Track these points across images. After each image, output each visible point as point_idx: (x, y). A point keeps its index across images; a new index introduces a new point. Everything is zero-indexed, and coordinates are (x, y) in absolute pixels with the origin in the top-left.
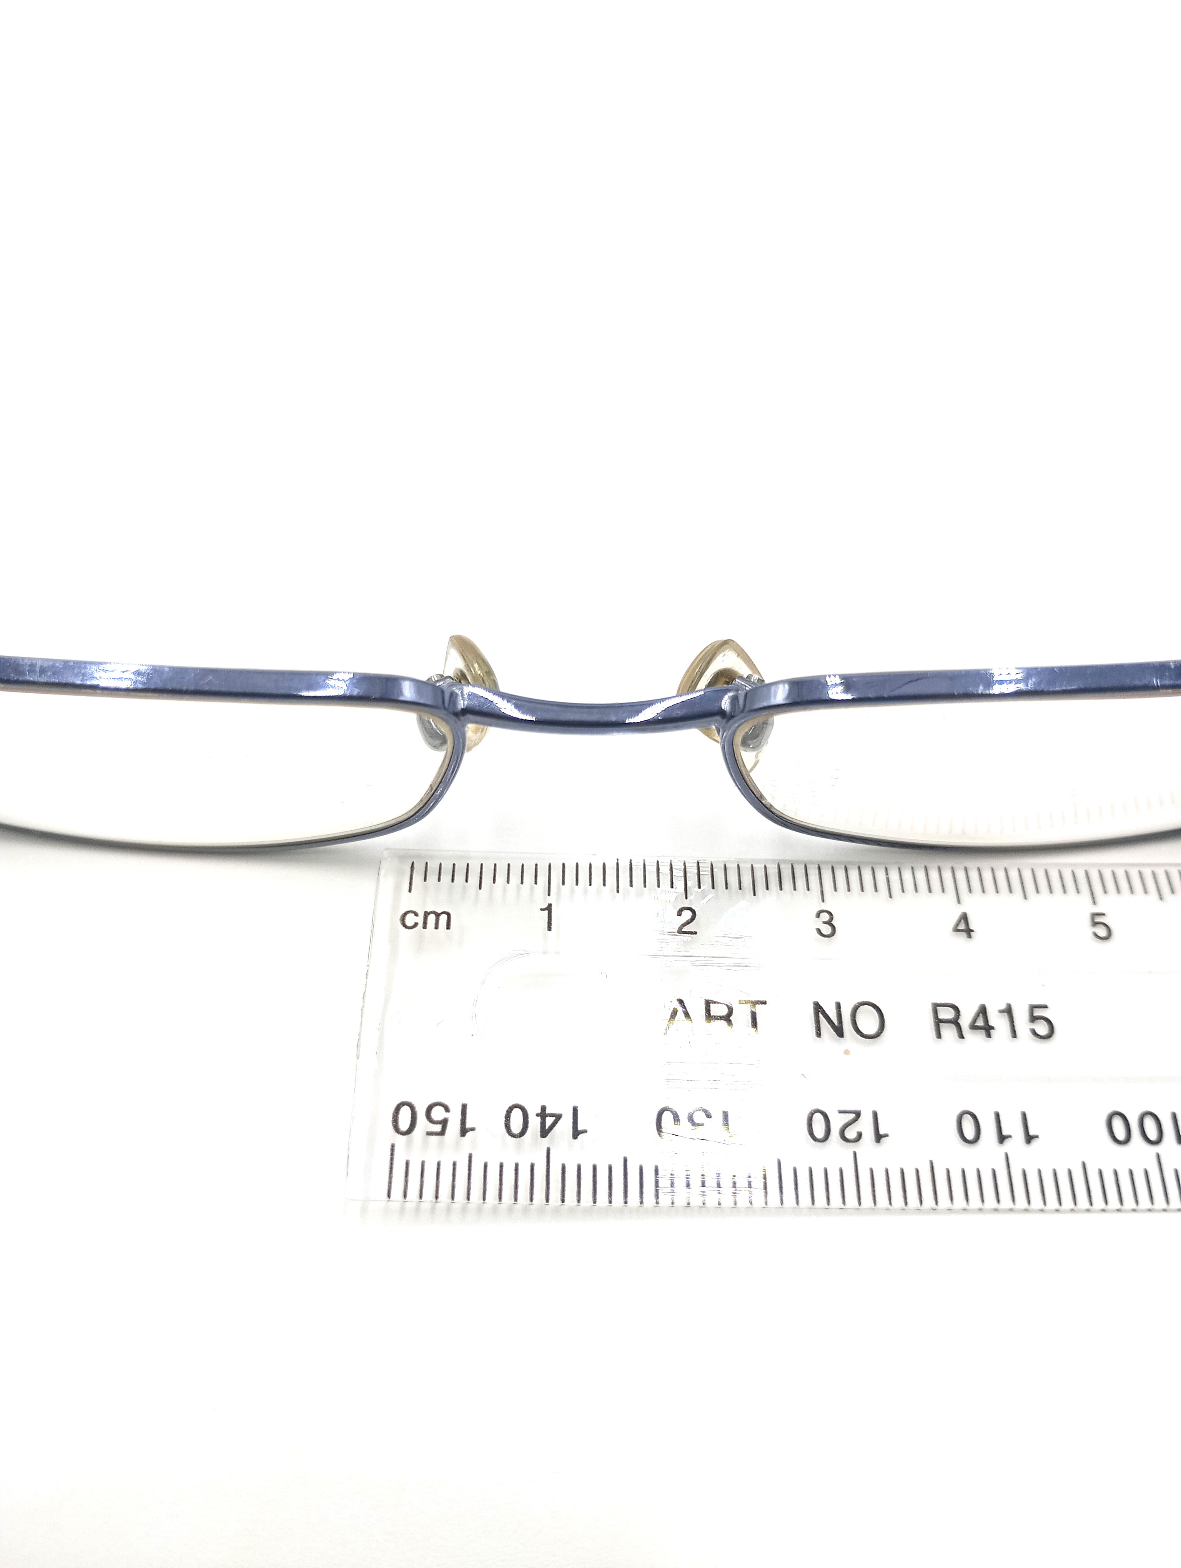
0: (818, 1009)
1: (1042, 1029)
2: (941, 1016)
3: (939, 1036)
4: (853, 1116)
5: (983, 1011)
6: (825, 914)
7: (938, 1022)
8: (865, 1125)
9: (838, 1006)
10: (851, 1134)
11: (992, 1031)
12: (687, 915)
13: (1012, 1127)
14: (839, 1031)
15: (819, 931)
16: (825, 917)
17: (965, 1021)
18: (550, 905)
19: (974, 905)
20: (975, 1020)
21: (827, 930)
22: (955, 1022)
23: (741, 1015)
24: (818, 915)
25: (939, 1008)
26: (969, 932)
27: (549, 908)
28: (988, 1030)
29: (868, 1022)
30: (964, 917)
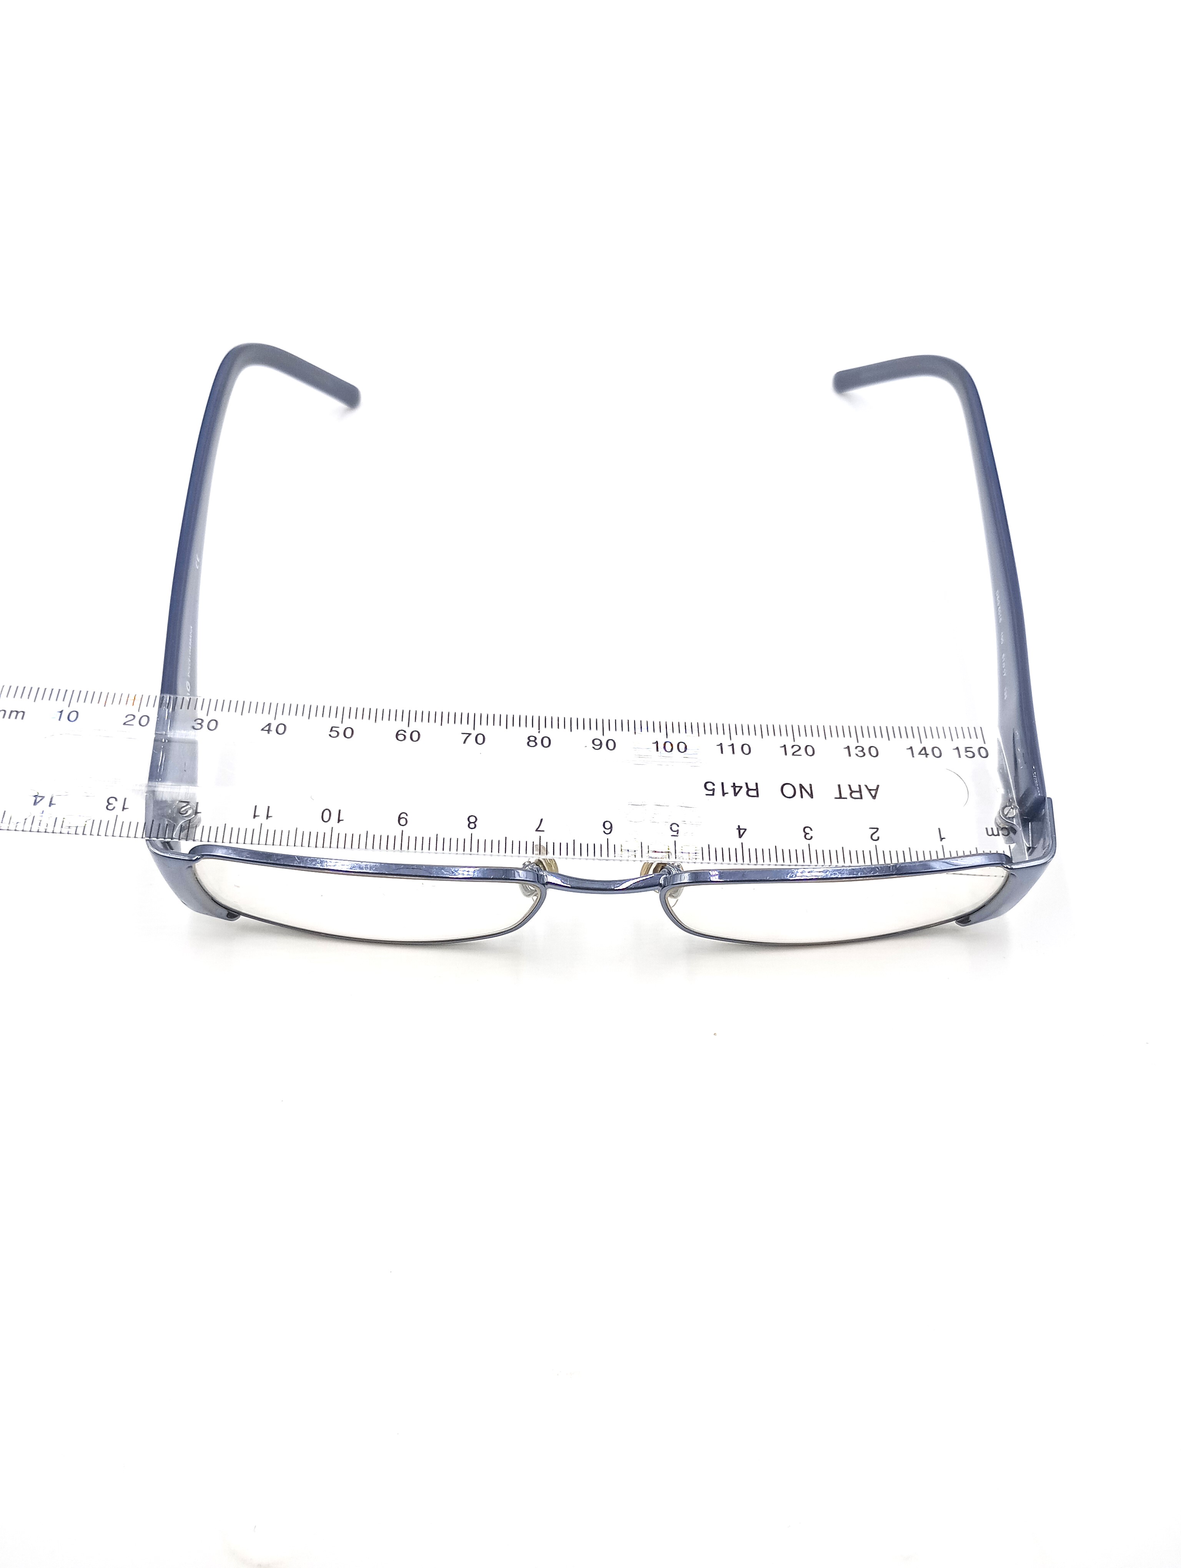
0: (811, 796)
1: (709, 786)
2: (755, 792)
3: (757, 784)
4: (795, 754)
5: (736, 794)
6: (808, 838)
7: (757, 789)
8: (790, 751)
9: (802, 797)
10: (796, 748)
11: (732, 785)
12: (875, 837)
13: (727, 750)
14: (801, 786)
15: (811, 830)
16: (808, 837)
17: (744, 789)
18: (941, 840)
19: (734, 842)
20: (740, 790)
21: (807, 830)
22: (749, 790)
23: (846, 792)
24: (812, 837)
25: (756, 795)
26: (739, 829)
27: (942, 839)
28: (734, 786)
29: (788, 791)
30: (740, 836)
